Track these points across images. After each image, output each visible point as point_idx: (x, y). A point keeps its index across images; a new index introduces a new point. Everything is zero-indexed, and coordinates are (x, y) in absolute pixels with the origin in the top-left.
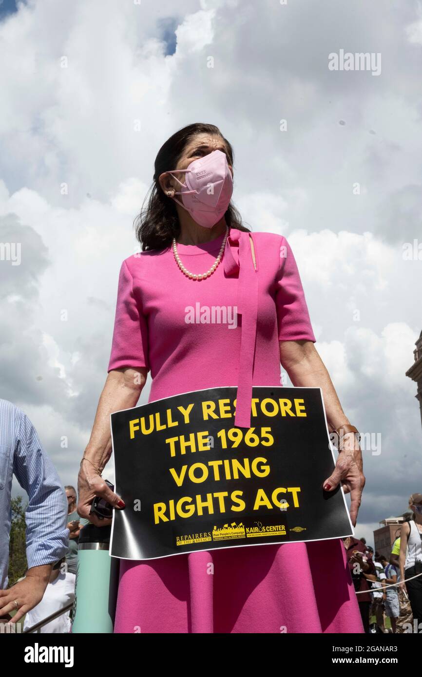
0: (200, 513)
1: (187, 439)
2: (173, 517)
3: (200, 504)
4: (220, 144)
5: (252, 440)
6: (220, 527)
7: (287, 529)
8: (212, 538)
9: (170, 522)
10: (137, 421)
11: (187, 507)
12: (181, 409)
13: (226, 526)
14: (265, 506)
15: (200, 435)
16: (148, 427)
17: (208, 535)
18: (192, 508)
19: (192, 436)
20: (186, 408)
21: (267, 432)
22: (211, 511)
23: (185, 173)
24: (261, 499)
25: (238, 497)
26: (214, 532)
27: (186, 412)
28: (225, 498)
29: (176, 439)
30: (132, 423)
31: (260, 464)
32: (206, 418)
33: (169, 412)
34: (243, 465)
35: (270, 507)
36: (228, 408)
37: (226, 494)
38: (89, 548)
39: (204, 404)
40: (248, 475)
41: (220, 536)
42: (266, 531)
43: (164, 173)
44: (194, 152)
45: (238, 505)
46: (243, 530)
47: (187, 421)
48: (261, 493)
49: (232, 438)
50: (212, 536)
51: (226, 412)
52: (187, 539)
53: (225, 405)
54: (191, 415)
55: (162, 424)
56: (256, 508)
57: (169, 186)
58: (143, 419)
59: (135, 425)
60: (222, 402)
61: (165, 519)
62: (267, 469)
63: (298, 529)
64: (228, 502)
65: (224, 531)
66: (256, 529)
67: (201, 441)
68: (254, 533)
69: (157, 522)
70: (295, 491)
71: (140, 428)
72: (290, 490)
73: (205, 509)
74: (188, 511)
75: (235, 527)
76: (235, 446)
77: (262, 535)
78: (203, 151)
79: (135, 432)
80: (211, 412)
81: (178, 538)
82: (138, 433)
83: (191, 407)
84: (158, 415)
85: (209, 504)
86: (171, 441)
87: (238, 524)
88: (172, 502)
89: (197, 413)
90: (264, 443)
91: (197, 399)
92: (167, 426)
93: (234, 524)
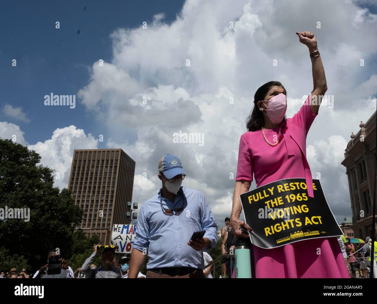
0: (284, 229)
1: (274, 201)
2: (273, 233)
3: (284, 226)
4: (282, 90)
5: (300, 198)
6: (293, 233)
7: (320, 232)
8: (291, 238)
9: (273, 235)
10: (251, 196)
11: (279, 228)
12: (269, 189)
13: (295, 232)
14: (310, 224)
15: (279, 198)
16: (256, 198)
17: (289, 237)
18: (280, 228)
19: (275, 199)
20: (271, 189)
21: (304, 195)
22: (288, 228)
23: (268, 102)
24: (307, 221)
25: (298, 221)
26: (291, 236)
27: (271, 191)
28: (293, 222)
29: (269, 201)
30: (249, 198)
31: (304, 208)
32: (280, 192)
33: (264, 191)
34: (298, 208)
35: (311, 224)
36: (288, 187)
37: (293, 220)
38: (240, 248)
39: (278, 186)
40: (300, 212)
41: (294, 237)
42: (312, 233)
43: (260, 101)
44: (272, 94)
45: (299, 224)
46: (302, 233)
47: (272, 194)
48: (307, 218)
49: (291, 198)
50: (290, 238)
51: (287, 188)
52: (281, 240)
53: (287, 186)
54: (273, 191)
55: (262, 196)
56: (306, 224)
57: (261, 107)
58: (254, 196)
59: (251, 198)
60: (285, 185)
61: (270, 234)
62: (307, 209)
63: (323, 232)
64: (294, 223)
65: (295, 235)
66: (308, 233)
67: (279, 201)
68: (307, 234)
69: (267, 235)
70: (319, 217)
71: (253, 199)
72: (318, 217)
73: (286, 227)
74: (279, 229)
75: (299, 233)
76: (293, 201)
77: (310, 235)
78: (276, 93)
79: (251, 201)
80: (281, 189)
81: (277, 241)
82: (253, 201)
83: (273, 188)
84: (260, 193)
85: (287, 225)
86: (267, 202)
87: (300, 231)
88: (272, 227)
89: (276, 190)
90: (304, 199)
91: (275, 185)
92: (264, 197)
93: (298, 232)
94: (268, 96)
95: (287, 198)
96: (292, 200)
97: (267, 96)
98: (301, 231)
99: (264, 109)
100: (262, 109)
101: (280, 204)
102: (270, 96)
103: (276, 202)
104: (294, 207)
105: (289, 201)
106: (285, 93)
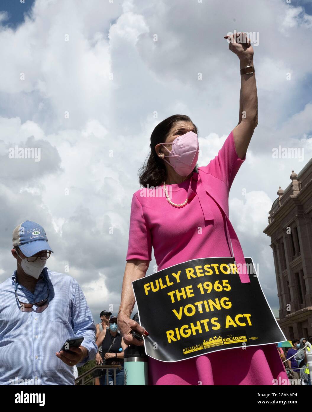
0: (194, 333)
1: (180, 292)
2: (179, 338)
3: (194, 329)
5: (218, 288)
6: (207, 340)
7: (247, 338)
8: (204, 347)
9: (178, 341)
10: (148, 284)
11: (186, 331)
12: (174, 274)
13: (211, 339)
14: (232, 326)
15: (187, 288)
16: (155, 287)
17: (201, 346)
18: (189, 331)
19: (183, 289)
20: (176, 274)
21: (226, 283)
22: (201, 331)
23: (171, 144)
24: (229, 322)
25: (215, 321)
26: (204, 344)
27: (177, 276)
28: (208, 323)
29: (174, 292)
30: (145, 286)
31: (225, 301)
32: (189, 278)
33: (167, 277)
34: (215, 302)
35: (235, 326)
36: (202, 271)
37: (208, 320)
39: (187, 270)
40: (219, 308)
41: (208, 345)
42: (235, 340)
43: (159, 144)
44: (177, 132)
45: (216, 326)
46: (221, 340)
47: (178, 281)
48: (228, 318)
49: (206, 288)
50: (203, 346)
51: (201, 273)
52: (189, 350)
53: (199, 269)
54: (180, 277)
55: (164, 285)
56: (227, 326)
57: (161, 152)
58: (152, 283)
59: (148, 287)
60: (197, 268)
61: (175, 340)
62: (230, 304)
63: (254, 338)
64: (210, 325)
65: (210, 342)
66: (229, 339)
67: (188, 292)
68: (228, 341)
69: (170, 342)
70: (248, 316)
71: (151, 288)
72: (245, 315)
73: (197, 331)
74: (187, 333)
75: (216, 339)
76: (209, 292)
77: (233, 342)
78: (182, 132)
79: (148, 291)
80: (191, 274)
81: (184, 350)
82: (151, 291)
83: (179, 272)
84: (160, 280)
85: (199, 327)
86: (171, 294)
87: (218, 337)
88: (177, 329)
89: (183, 276)
90: (225, 289)
91: (182, 268)
92: (167, 285)
93: (215, 337)
94: (171, 136)
95: (199, 288)
96: (207, 290)
97: (169, 137)
98: (220, 337)
99: (165, 155)
100: (162, 156)
101: (189, 296)
102: (174, 135)
103: (183, 293)
104: (210, 301)
105: (202, 292)
106: (195, 130)
